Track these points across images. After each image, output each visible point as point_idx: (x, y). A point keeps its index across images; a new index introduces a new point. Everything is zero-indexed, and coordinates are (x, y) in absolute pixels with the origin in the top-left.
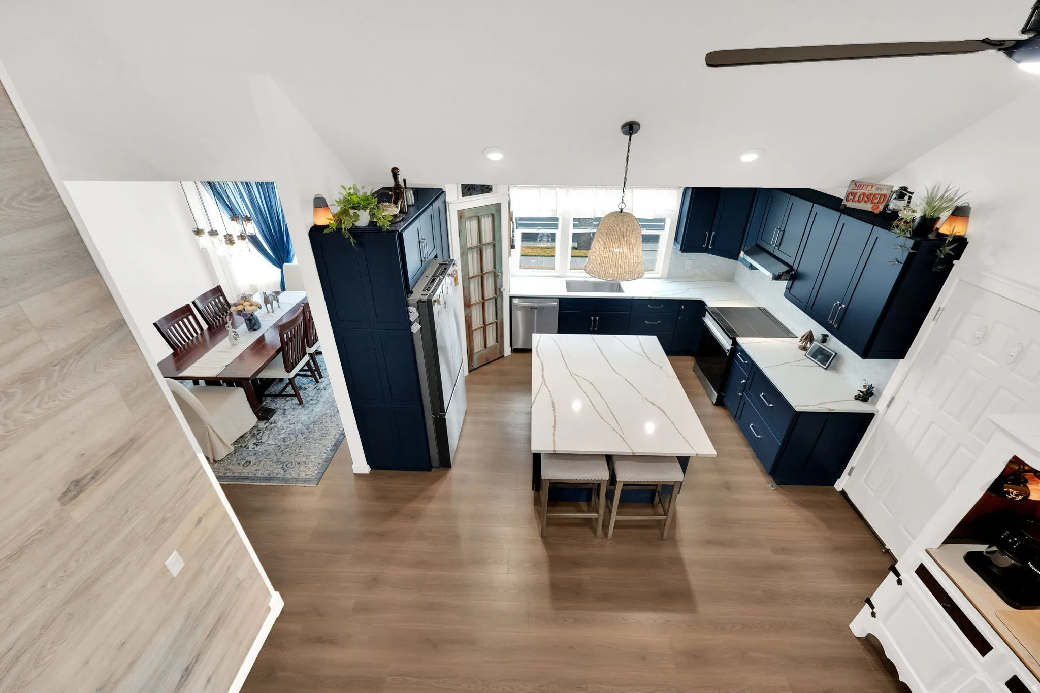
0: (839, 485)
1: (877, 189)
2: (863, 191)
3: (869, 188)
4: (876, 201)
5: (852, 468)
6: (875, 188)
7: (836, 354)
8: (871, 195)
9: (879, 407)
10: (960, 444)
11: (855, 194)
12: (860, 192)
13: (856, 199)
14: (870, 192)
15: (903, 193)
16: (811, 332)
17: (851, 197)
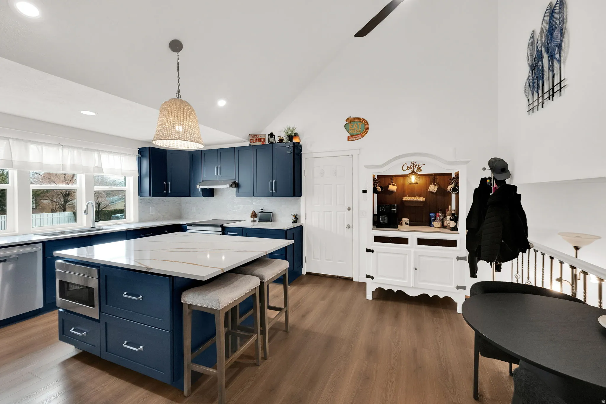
0: (304, 272)
1: (261, 136)
2: (256, 138)
3: (257, 136)
4: (262, 141)
5: (305, 257)
6: (259, 136)
7: (272, 213)
8: (259, 139)
9: (302, 221)
10: (337, 212)
11: (253, 139)
12: (254, 138)
13: (254, 141)
14: (258, 138)
15: (271, 135)
16: (254, 212)
17: (252, 141)
